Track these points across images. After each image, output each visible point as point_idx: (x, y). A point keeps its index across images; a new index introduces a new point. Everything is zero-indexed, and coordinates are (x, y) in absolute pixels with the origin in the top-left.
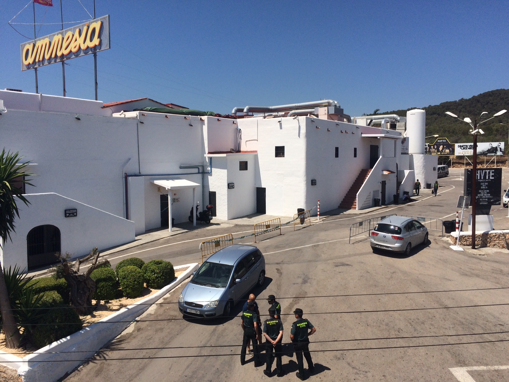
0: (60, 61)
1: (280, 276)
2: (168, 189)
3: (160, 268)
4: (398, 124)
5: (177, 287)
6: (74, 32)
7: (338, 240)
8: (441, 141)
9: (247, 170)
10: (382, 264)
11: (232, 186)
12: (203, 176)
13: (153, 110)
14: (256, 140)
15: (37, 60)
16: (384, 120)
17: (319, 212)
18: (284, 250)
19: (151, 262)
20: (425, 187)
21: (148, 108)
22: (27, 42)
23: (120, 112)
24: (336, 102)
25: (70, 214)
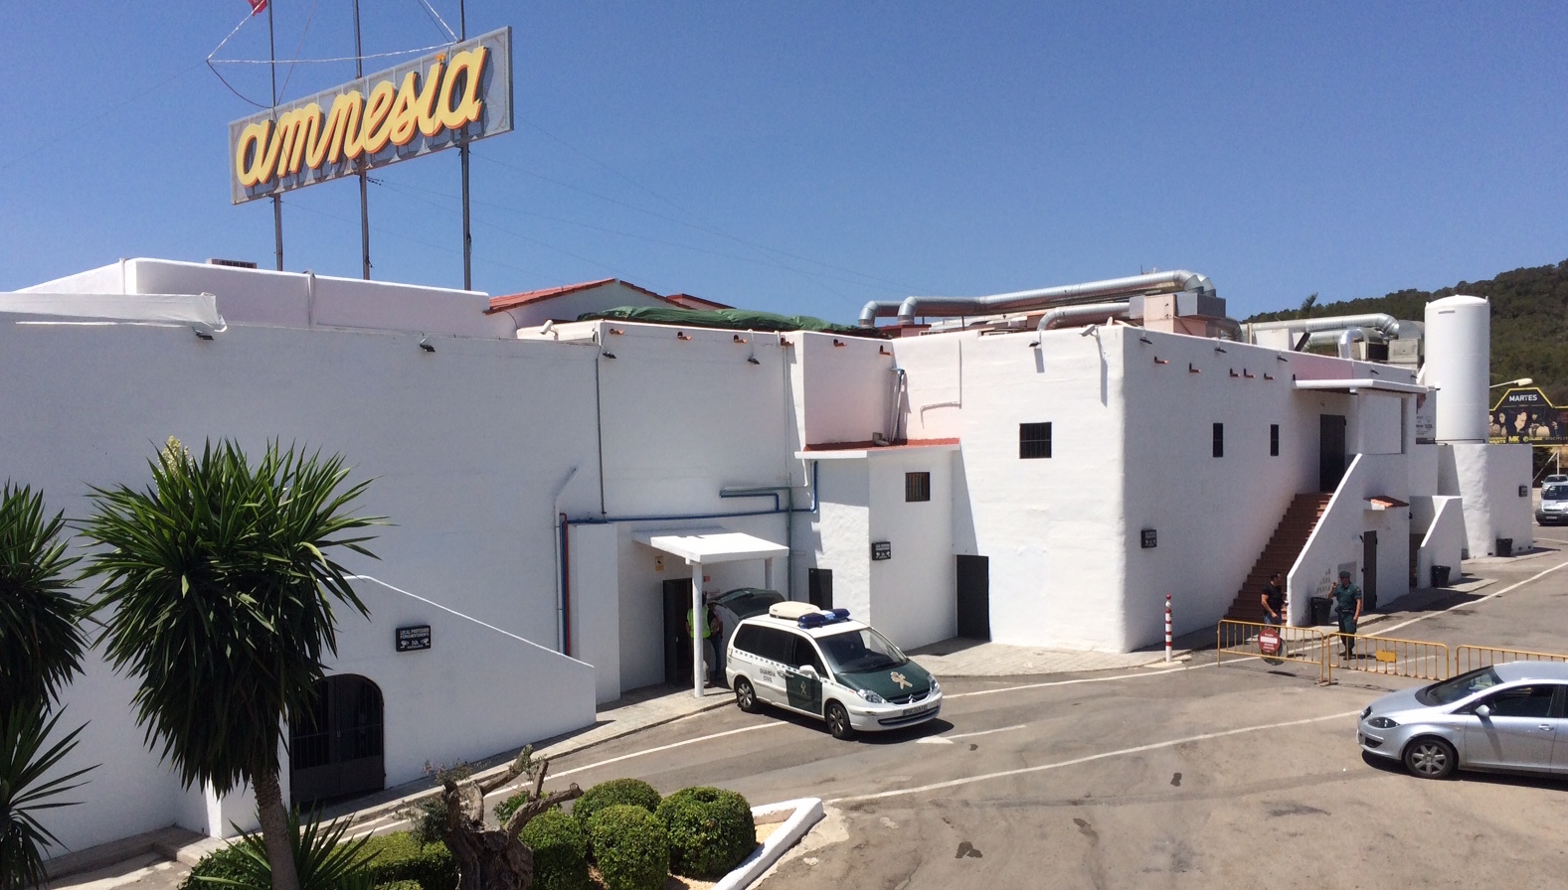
0: (355, 173)
1: (1093, 845)
2: (692, 561)
3: (716, 813)
4: (1393, 345)
5: (766, 875)
6: (399, 82)
7: (1259, 728)
8: (1522, 398)
9: (929, 499)
10: (1430, 810)
11: (885, 552)
12: (790, 522)
13: (638, 315)
14: (956, 405)
15: (281, 171)
16: (1346, 332)
17: (1170, 633)
18: (1085, 759)
19: (682, 794)
20: (1494, 551)
21: (623, 309)
22: (249, 117)
23: (543, 325)
24: (1201, 279)
25: (410, 640)
